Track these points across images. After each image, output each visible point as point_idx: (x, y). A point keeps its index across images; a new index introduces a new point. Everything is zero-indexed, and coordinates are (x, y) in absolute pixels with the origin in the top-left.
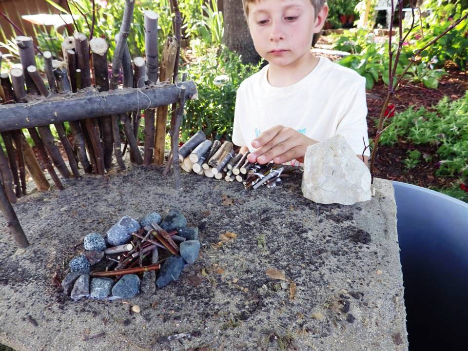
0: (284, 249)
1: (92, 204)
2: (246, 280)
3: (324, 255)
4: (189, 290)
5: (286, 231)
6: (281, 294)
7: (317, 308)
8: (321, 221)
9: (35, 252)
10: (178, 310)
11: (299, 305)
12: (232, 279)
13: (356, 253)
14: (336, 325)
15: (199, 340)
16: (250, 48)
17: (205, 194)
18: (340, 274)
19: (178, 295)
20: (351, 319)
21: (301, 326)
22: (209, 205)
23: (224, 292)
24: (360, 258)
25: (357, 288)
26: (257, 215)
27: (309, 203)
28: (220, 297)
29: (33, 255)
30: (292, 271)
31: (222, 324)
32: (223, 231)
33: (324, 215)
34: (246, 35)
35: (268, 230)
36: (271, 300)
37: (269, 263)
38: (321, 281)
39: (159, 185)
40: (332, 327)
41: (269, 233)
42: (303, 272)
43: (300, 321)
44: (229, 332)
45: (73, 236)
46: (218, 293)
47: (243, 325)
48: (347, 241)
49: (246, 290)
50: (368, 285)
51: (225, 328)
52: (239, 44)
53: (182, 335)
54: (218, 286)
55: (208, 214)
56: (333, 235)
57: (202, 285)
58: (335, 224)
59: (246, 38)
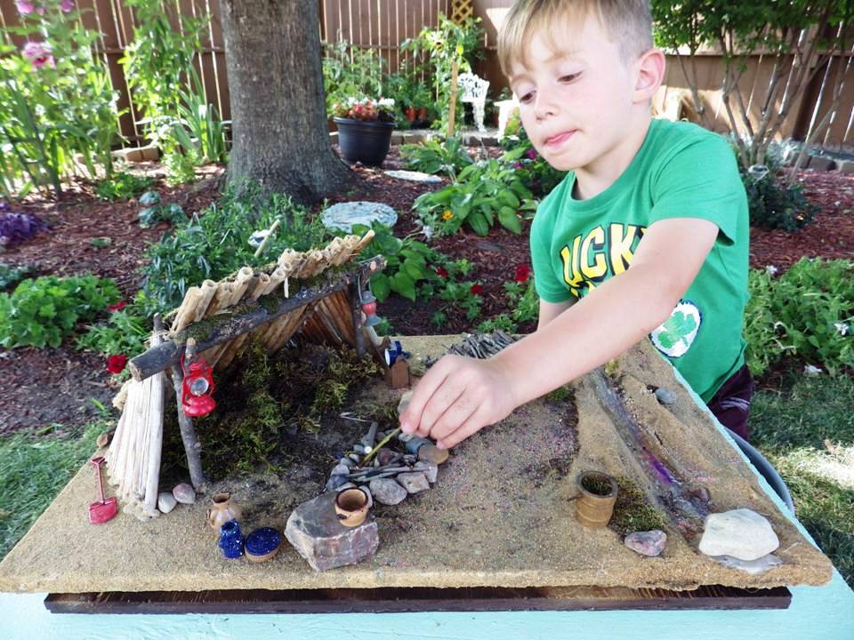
16: (287, 175)
34: (278, 152)
52: (267, 168)
59: (279, 158)
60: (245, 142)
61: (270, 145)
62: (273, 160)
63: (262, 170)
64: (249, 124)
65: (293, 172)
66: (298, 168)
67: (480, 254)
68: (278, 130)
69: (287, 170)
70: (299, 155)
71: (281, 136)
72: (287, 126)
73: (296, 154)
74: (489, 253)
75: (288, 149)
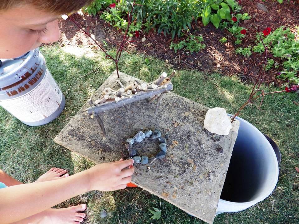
0: (194, 151)
1: (122, 117)
2: (181, 162)
3: (206, 155)
4: (164, 163)
5: (195, 143)
6: (191, 168)
7: (201, 175)
8: (208, 140)
9: (110, 140)
10: (161, 169)
11: (196, 173)
12: (176, 161)
13: (217, 156)
14: (205, 180)
15: (168, 180)
17: (166, 118)
18: (210, 164)
19: (160, 164)
20: (210, 179)
21: (196, 179)
22: (168, 125)
23: (174, 165)
24: (218, 158)
25: (214, 170)
26: (186, 134)
27: (205, 130)
28: (173, 167)
29: (109, 141)
30: (195, 161)
31: (174, 176)
32: (174, 140)
33: (210, 137)
35: (189, 142)
36: (188, 170)
37: (189, 156)
38: (204, 166)
39: (147, 109)
40: (204, 181)
41: (190, 143)
42: (199, 161)
43: (195, 178)
44: (176, 178)
45: (121, 134)
46: (172, 165)
47: (180, 177)
48: (215, 151)
49: (181, 166)
50: (217, 169)
51: (175, 177)
53: (163, 178)
54: (172, 163)
55: (168, 130)
56: (211, 147)
57: (167, 162)
58: (213, 142)
67: (256, 10)
74: (261, 11)
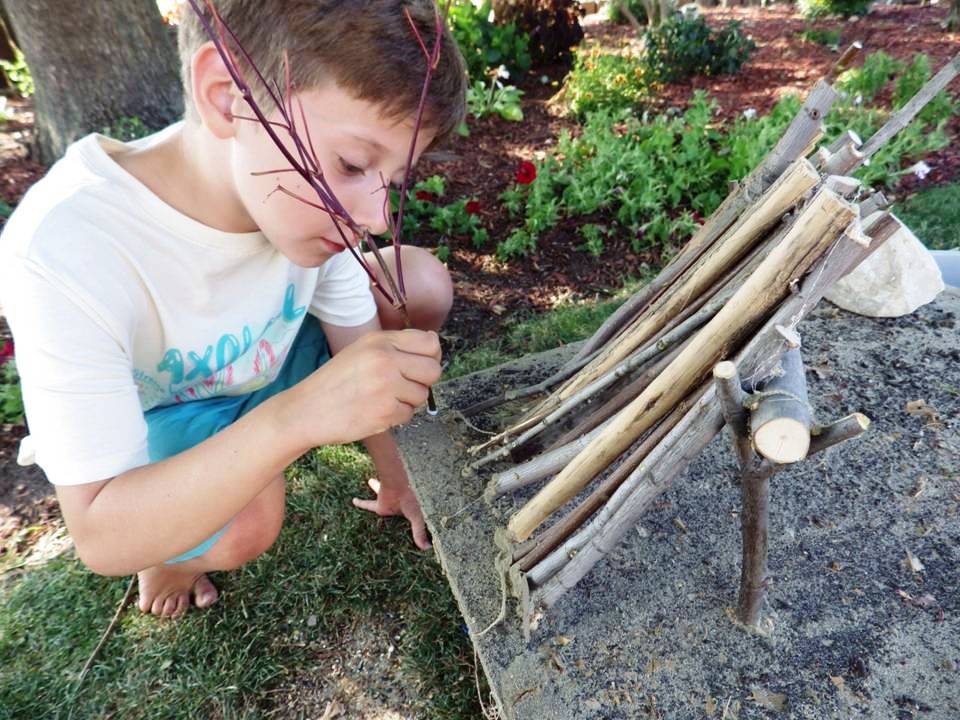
34: (117, 85)
52: (109, 110)
59: (121, 92)
60: (58, 78)
61: (101, 76)
62: (112, 97)
63: (101, 115)
64: (58, 50)
65: (148, 109)
66: (153, 103)
67: (440, 167)
68: (108, 51)
69: (139, 108)
70: (148, 83)
71: (113, 58)
72: (119, 43)
73: (144, 83)
74: (449, 163)
75: (130, 78)
